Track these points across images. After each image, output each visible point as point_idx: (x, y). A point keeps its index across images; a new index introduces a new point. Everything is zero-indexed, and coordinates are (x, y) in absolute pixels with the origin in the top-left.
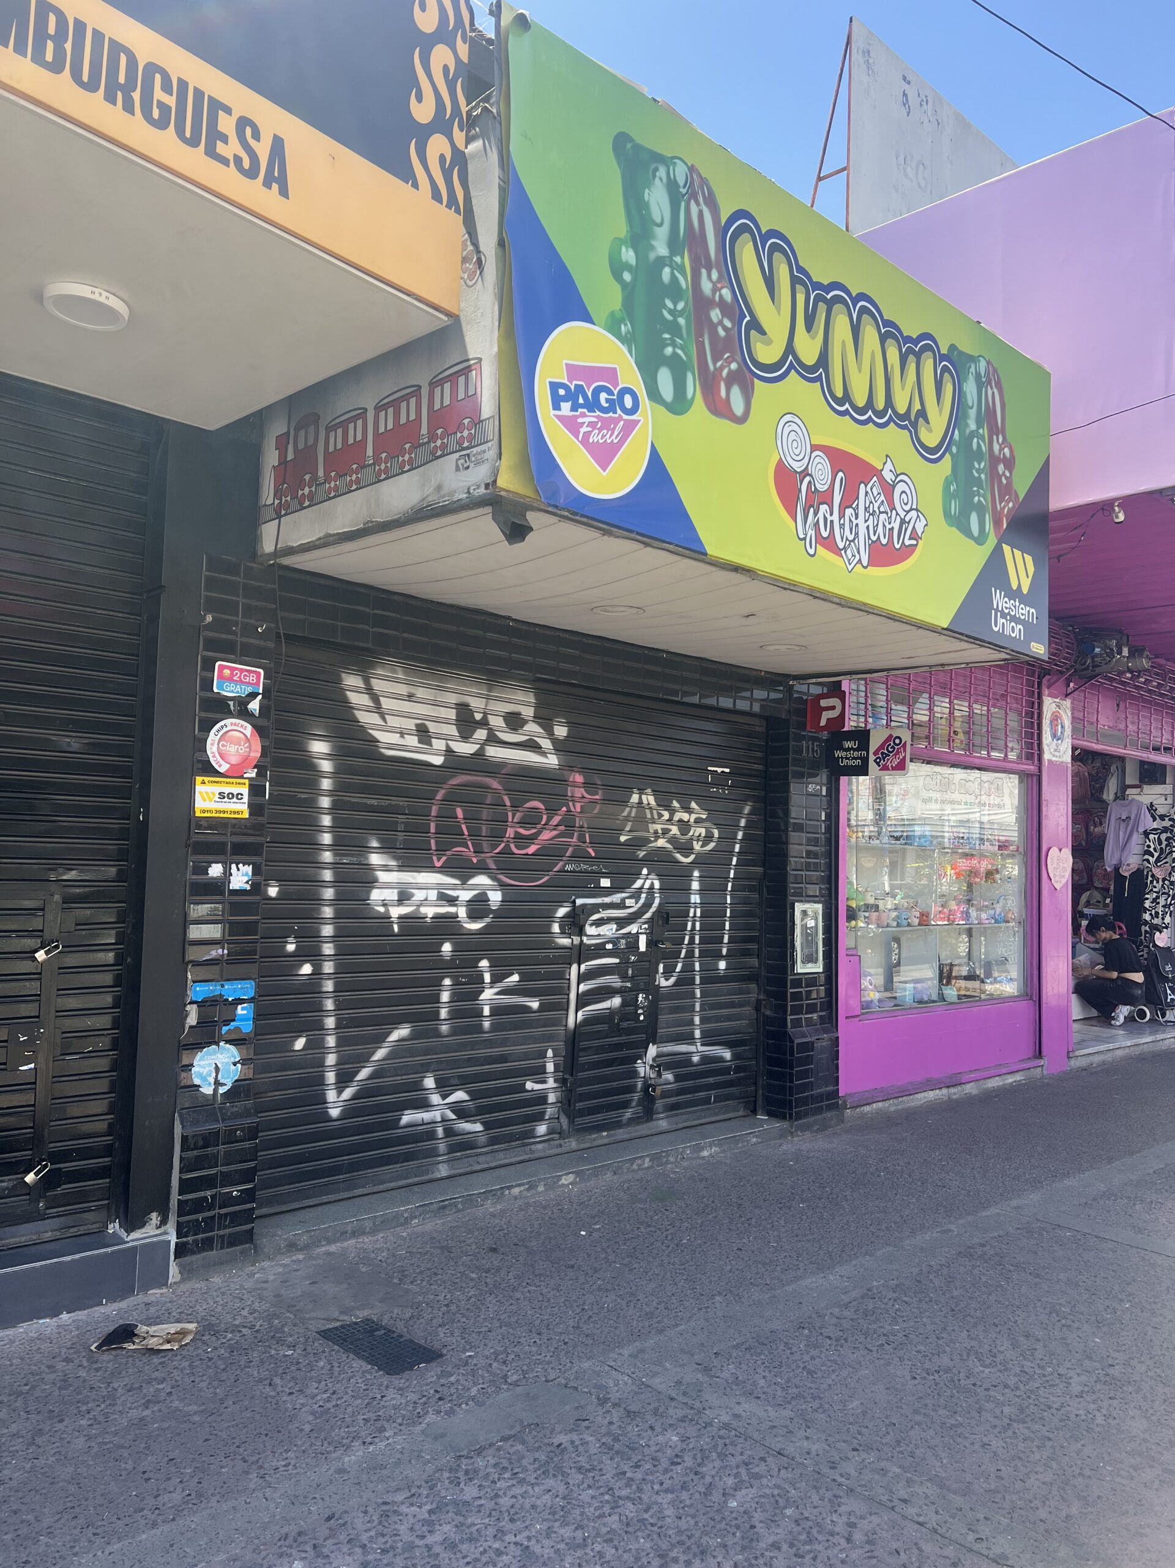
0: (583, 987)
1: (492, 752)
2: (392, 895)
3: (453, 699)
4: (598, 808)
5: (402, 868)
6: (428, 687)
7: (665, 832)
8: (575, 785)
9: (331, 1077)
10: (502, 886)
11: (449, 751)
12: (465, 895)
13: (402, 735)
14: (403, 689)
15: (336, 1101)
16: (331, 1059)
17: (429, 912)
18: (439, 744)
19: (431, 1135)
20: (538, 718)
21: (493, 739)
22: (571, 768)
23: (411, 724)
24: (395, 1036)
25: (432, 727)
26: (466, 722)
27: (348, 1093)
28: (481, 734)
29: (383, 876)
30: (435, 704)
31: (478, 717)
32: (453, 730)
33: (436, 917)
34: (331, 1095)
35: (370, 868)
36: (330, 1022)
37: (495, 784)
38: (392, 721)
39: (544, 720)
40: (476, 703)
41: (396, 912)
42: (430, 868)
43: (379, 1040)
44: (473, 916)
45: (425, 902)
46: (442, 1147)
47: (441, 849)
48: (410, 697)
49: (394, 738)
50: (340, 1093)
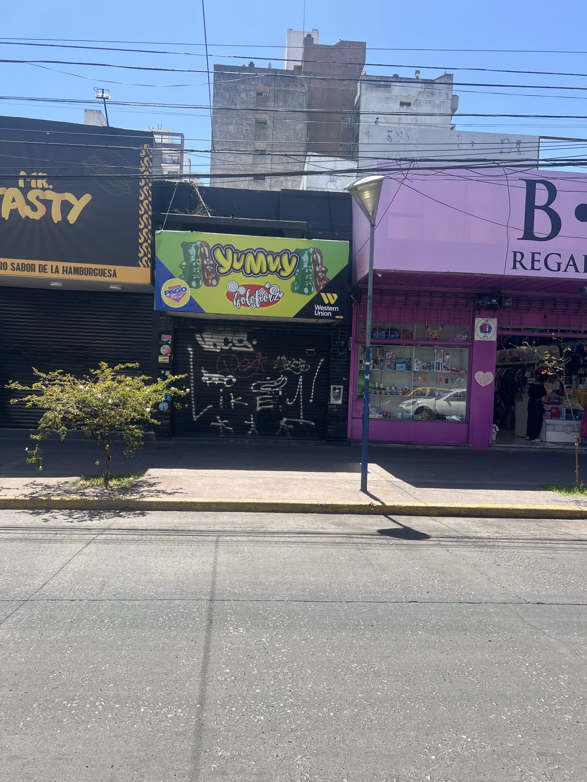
0: (260, 402)
1: (233, 348)
2: (207, 378)
3: (223, 337)
4: (265, 361)
5: (209, 373)
6: (216, 335)
7: (289, 366)
8: (258, 355)
9: (194, 413)
10: (236, 378)
11: (221, 349)
12: (226, 379)
13: (209, 346)
14: (210, 336)
15: (195, 418)
16: (194, 409)
17: (217, 382)
18: (219, 347)
19: (219, 429)
20: (248, 340)
21: (234, 345)
22: (257, 351)
23: (212, 343)
24: (209, 407)
25: (217, 344)
26: (226, 342)
27: (198, 417)
28: (231, 345)
29: (205, 375)
30: (218, 339)
31: (230, 341)
32: (223, 344)
33: (218, 383)
34: (194, 416)
35: (202, 373)
36: (193, 402)
37: (234, 355)
38: (207, 343)
39: (250, 340)
40: (230, 338)
41: (208, 382)
42: (217, 373)
43: (205, 408)
44: (228, 384)
45: (215, 380)
46: (222, 431)
47: (219, 370)
48: (212, 338)
49: (207, 347)
50: (196, 416)
